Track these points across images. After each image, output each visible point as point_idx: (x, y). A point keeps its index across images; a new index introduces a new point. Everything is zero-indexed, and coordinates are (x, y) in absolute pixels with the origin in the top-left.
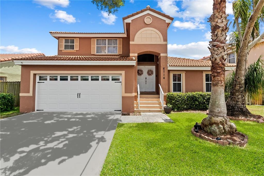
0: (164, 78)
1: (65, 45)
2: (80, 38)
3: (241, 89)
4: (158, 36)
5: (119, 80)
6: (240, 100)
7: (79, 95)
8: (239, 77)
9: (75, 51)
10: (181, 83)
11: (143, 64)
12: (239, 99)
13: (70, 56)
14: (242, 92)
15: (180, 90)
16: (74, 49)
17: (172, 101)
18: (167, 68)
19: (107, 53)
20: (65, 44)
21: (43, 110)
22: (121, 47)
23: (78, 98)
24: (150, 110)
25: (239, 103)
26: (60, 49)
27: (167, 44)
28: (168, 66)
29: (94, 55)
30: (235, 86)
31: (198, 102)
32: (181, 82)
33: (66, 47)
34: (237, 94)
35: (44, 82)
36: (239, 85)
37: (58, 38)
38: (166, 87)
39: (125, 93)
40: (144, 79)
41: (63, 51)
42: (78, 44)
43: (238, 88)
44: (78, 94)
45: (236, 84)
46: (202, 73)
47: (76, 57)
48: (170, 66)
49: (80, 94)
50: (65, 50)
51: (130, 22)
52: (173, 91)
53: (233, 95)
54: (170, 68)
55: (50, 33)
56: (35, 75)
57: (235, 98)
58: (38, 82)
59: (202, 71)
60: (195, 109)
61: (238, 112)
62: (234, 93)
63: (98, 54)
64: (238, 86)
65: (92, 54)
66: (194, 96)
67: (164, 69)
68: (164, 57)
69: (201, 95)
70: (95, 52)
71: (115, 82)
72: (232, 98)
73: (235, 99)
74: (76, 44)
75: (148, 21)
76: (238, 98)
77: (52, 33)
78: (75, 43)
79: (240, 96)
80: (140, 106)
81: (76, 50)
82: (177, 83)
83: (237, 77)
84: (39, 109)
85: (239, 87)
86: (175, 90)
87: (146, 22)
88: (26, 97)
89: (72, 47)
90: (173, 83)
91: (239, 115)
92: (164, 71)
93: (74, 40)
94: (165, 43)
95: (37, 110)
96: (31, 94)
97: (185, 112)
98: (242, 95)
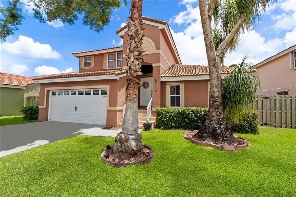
0: (156, 91)
1: (84, 63)
2: (95, 55)
3: (215, 104)
5: (106, 94)
6: (214, 118)
11: (148, 75)
13: (86, 73)
14: (216, 108)
15: (179, 105)
16: (90, 66)
18: (160, 79)
19: (116, 67)
21: (53, 120)
23: (75, 110)
25: (213, 122)
26: (80, 67)
27: (160, 53)
28: (160, 77)
29: (106, 70)
31: (189, 119)
32: (180, 95)
33: (85, 65)
35: (54, 97)
37: (79, 57)
38: (158, 100)
39: (109, 107)
40: (150, 91)
41: (82, 69)
42: (94, 61)
44: (76, 107)
46: (207, 83)
47: (90, 73)
50: (84, 68)
51: (124, 34)
52: (171, 106)
54: (163, 80)
55: (72, 54)
56: (48, 91)
58: (51, 97)
61: (207, 134)
63: (109, 69)
65: (104, 69)
67: (156, 81)
68: (156, 67)
69: (193, 111)
70: (106, 67)
71: (103, 96)
74: (92, 61)
76: (212, 116)
77: (74, 54)
79: (214, 114)
81: (92, 67)
82: (176, 96)
85: (212, 101)
86: (172, 105)
88: (42, 109)
89: (89, 64)
90: (171, 96)
91: (207, 138)
92: (156, 83)
93: (91, 57)
94: (158, 51)
95: (50, 120)
96: (44, 107)
97: (173, 130)
98: (218, 112)
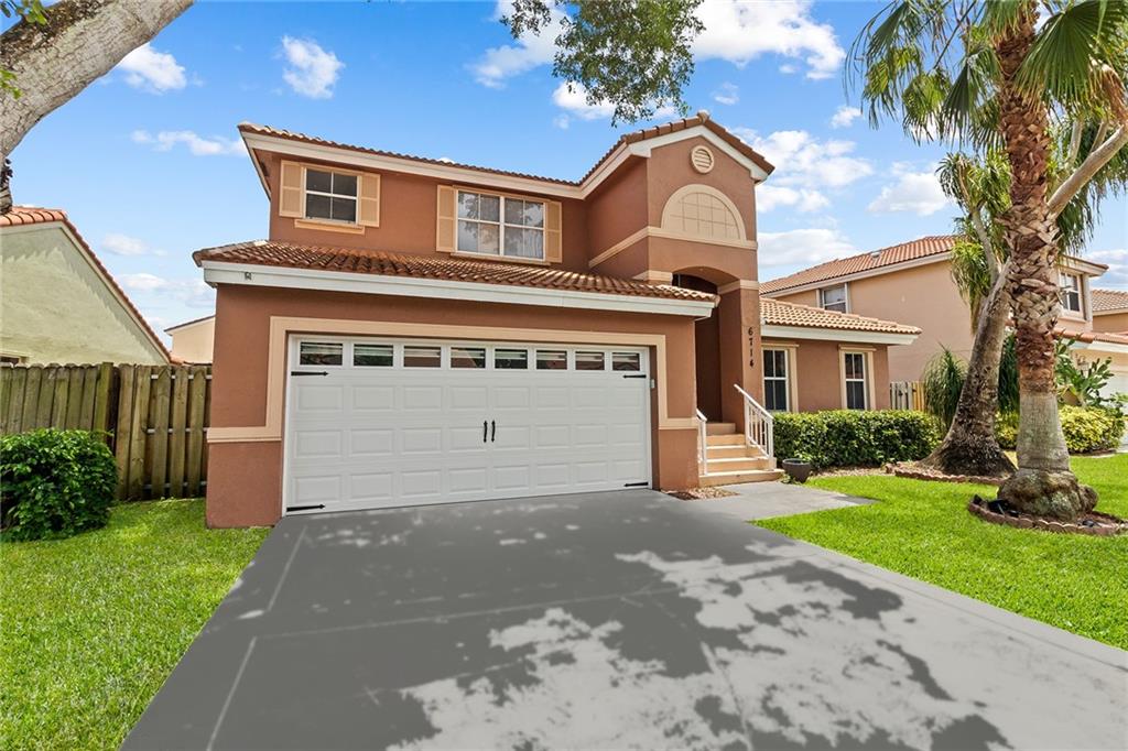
0: (752, 364)
1: (308, 195)
2: (384, 174)
4: (730, 219)
5: (638, 369)
7: (489, 430)
8: (989, 369)
9: (363, 232)
10: (784, 381)
12: (988, 427)
15: (782, 405)
16: (354, 220)
17: (790, 442)
18: (759, 329)
19: (502, 255)
20: (309, 192)
21: (321, 507)
22: (558, 234)
23: (485, 440)
24: (738, 476)
26: (281, 214)
27: (755, 251)
28: (763, 322)
29: (449, 256)
30: (978, 392)
32: (786, 379)
33: (316, 207)
34: (984, 413)
35: (325, 374)
36: (990, 389)
38: (757, 393)
39: (668, 417)
41: (297, 224)
42: (377, 198)
43: (988, 397)
44: (486, 424)
45: (979, 388)
46: (838, 348)
48: (766, 323)
49: (493, 423)
50: (309, 220)
51: (647, 153)
53: (972, 417)
54: (765, 331)
57: (980, 424)
58: (293, 374)
59: (837, 345)
60: (848, 465)
62: (975, 410)
63: (464, 253)
64: (988, 391)
65: (439, 249)
66: (845, 424)
67: (750, 332)
68: (750, 292)
70: (451, 244)
71: (625, 377)
72: (970, 425)
73: (978, 428)
75: (701, 161)
77: (252, 130)
78: (363, 194)
80: (708, 464)
81: (366, 227)
83: (985, 367)
84: (297, 502)
87: (695, 164)
88: (243, 446)
89: (347, 211)
90: (765, 381)
92: (751, 339)
93: (356, 178)
94: (749, 244)
95: (289, 510)
96: (272, 431)
